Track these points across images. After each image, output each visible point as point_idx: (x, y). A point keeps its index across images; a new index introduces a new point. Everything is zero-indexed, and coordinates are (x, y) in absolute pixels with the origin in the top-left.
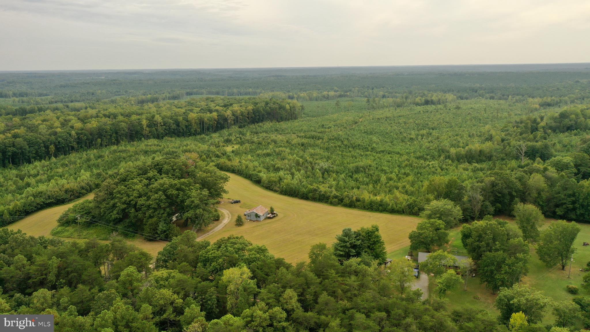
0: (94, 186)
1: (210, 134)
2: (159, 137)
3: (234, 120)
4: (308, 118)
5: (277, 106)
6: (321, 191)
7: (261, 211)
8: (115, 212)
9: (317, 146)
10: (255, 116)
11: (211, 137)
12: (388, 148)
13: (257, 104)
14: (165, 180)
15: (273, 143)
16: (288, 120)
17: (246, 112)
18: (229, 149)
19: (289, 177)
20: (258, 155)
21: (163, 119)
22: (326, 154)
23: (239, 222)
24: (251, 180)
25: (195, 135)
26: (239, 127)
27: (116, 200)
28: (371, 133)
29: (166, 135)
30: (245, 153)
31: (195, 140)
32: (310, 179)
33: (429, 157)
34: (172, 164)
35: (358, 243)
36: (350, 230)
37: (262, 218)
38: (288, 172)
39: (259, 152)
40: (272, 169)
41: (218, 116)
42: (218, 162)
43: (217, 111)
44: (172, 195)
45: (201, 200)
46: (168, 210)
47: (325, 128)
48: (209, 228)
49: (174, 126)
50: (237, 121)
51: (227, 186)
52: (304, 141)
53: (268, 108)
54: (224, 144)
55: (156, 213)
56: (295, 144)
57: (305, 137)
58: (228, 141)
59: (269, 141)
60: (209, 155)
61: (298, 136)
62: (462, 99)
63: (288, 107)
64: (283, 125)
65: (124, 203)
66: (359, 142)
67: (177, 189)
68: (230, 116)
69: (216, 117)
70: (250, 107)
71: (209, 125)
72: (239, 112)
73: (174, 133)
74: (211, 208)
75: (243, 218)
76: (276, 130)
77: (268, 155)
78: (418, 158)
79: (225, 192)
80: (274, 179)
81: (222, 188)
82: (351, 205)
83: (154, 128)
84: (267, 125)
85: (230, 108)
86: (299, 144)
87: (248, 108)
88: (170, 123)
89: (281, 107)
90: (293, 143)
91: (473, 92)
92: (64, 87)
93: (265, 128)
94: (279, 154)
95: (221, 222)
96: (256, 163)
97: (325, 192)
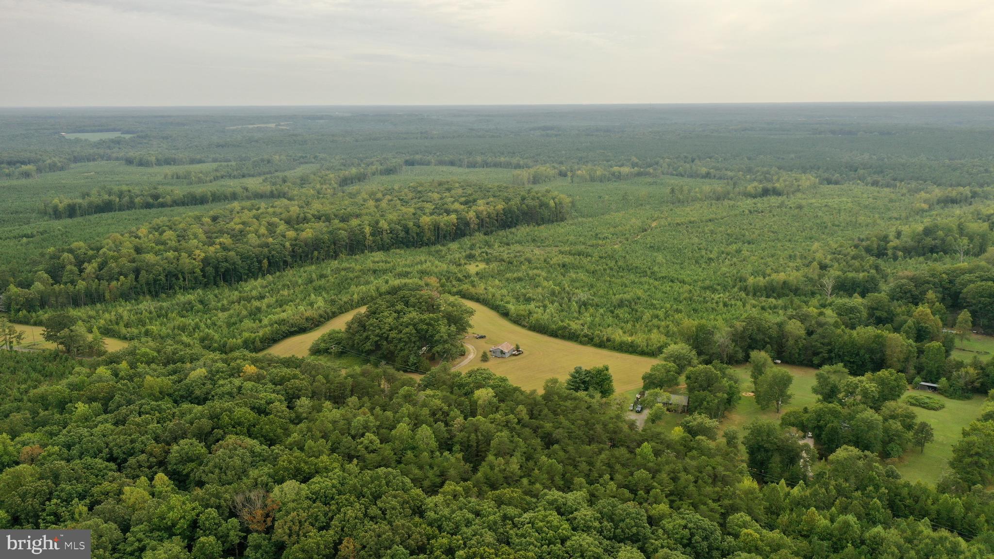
0: (330, 314)
1: (447, 244)
2: (384, 247)
3: (478, 224)
4: (580, 219)
5: (536, 203)
6: (571, 329)
7: (507, 348)
8: (368, 344)
9: (582, 267)
10: (506, 217)
11: (449, 249)
12: (672, 274)
13: (509, 200)
14: (413, 315)
15: (527, 263)
16: (553, 222)
17: (495, 213)
18: (473, 268)
19: (540, 310)
20: (508, 280)
21: (389, 224)
22: (591, 280)
23: (485, 358)
24: (498, 311)
25: (427, 244)
26: (485, 234)
27: (370, 333)
28: (659, 249)
29: (393, 245)
30: (492, 277)
31: (430, 253)
32: (564, 313)
33: (719, 287)
34: (418, 296)
35: (587, 379)
36: (580, 368)
37: (507, 355)
38: (541, 304)
39: (508, 275)
40: (522, 299)
41: (457, 219)
42: (461, 288)
43: (456, 211)
44: (422, 330)
45: (449, 335)
46: (418, 343)
47: (600, 238)
48: (456, 363)
49: (402, 234)
50: (482, 226)
51: (472, 320)
52: (567, 259)
53: (524, 206)
54: (466, 261)
55: (407, 346)
56: (555, 264)
57: (570, 253)
58: (470, 257)
59: (522, 259)
60: (449, 278)
61: (561, 252)
62: (829, 182)
63: (552, 203)
64: (544, 231)
65: (377, 336)
66: (638, 263)
67: (427, 324)
68: (474, 219)
69: (455, 221)
70: (500, 206)
71: (446, 231)
72: (485, 213)
73: (402, 242)
74: (458, 343)
75: (489, 354)
76: (534, 240)
77: (520, 279)
78: (705, 288)
79: (470, 326)
80: (523, 313)
81: (467, 322)
82: (601, 345)
83: (378, 238)
84: (523, 231)
85: (474, 208)
86: (559, 265)
87: (497, 208)
88: (398, 230)
89: (543, 205)
90: (552, 263)
91: (851, 171)
92: (223, 146)
93: (519, 236)
94: (532, 279)
95: (467, 358)
96: (504, 291)
97: (575, 330)
